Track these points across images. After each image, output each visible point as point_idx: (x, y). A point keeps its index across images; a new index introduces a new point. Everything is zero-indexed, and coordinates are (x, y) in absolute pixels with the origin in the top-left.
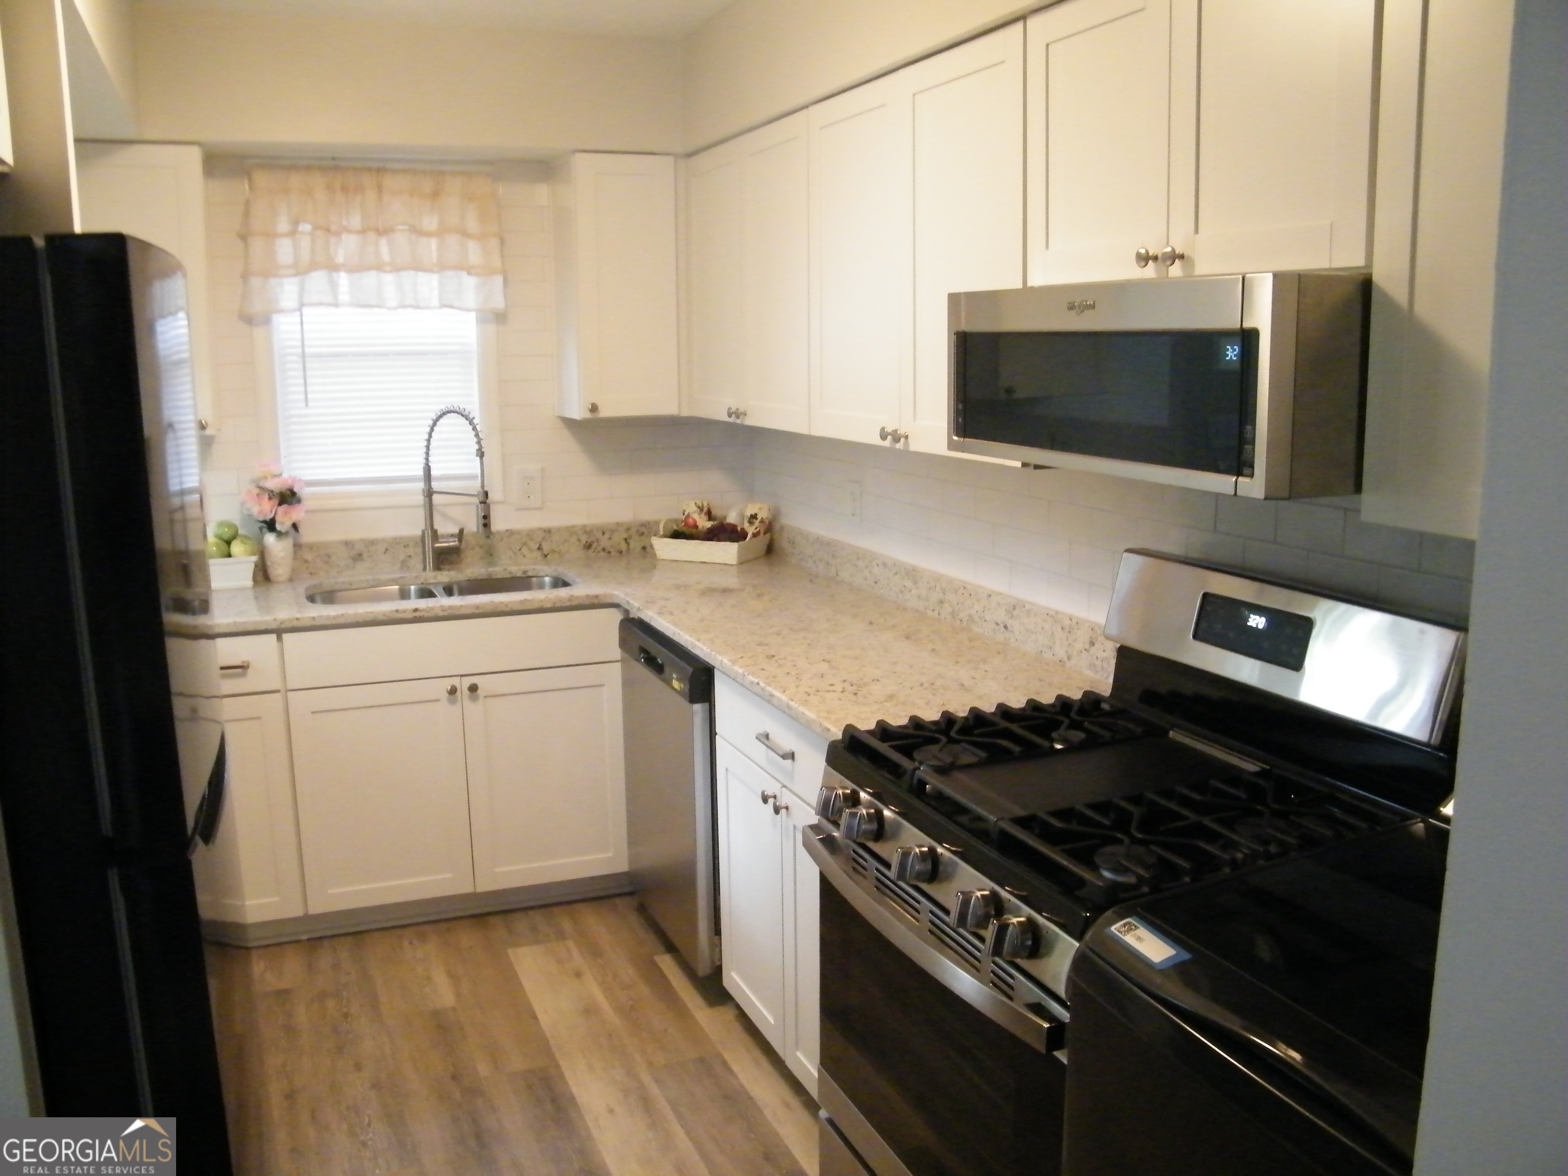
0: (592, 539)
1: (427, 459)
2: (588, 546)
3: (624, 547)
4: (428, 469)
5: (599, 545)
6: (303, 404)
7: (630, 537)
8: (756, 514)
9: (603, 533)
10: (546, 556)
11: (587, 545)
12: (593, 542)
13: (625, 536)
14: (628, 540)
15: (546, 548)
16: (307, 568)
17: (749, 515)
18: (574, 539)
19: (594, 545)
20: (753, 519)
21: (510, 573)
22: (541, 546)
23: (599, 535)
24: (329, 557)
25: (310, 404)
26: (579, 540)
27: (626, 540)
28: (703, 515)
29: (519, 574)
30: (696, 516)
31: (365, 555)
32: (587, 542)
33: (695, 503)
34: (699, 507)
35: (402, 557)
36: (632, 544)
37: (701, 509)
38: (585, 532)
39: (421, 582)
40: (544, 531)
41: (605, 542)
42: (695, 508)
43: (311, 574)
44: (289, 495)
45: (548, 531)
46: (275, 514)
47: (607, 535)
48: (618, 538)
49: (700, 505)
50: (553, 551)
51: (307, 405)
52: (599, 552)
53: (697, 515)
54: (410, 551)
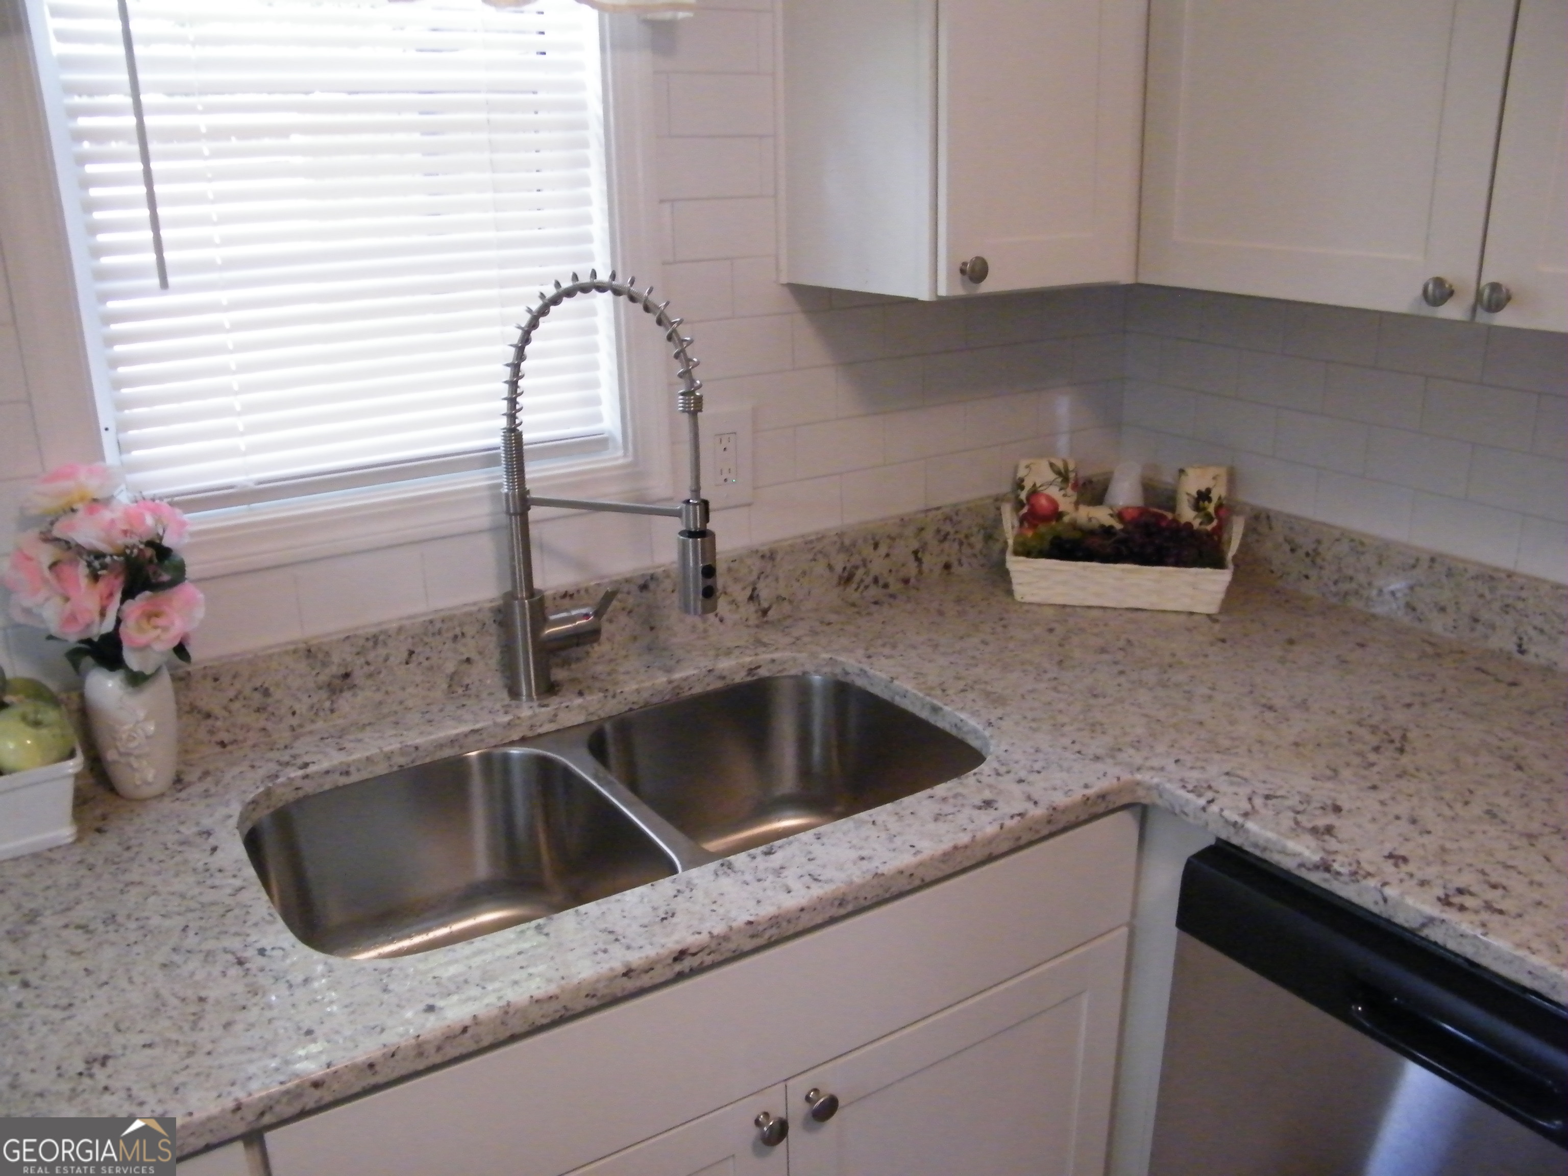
0: (856, 560)
1: (512, 415)
2: (847, 579)
3: (912, 569)
4: (513, 435)
5: (867, 573)
6: (155, 281)
7: (924, 546)
8: (1209, 491)
9: (876, 546)
10: (765, 612)
11: (846, 574)
12: (857, 568)
13: (915, 545)
14: (920, 555)
15: (765, 593)
16: (211, 732)
17: (1194, 493)
18: (820, 568)
19: (860, 573)
20: (1204, 501)
21: (723, 678)
22: (756, 592)
23: (868, 551)
24: (266, 693)
25: (171, 280)
26: (830, 567)
27: (915, 553)
28: (1069, 491)
29: (740, 677)
30: (1054, 492)
31: (358, 676)
32: (845, 569)
33: (1052, 465)
34: (1059, 473)
35: (450, 667)
36: (927, 559)
37: (1063, 475)
38: (843, 549)
39: (521, 735)
40: (763, 557)
41: (878, 566)
42: (1051, 476)
43: (223, 744)
44: (150, 561)
45: (769, 556)
46: (119, 621)
47: (883, 550)
48: (902, 551)
49: (1063, 471)
50: (780, 599)
51: (164, 284)
52: (867, 587)
53: (1057, 489)
54: (468, 648)
